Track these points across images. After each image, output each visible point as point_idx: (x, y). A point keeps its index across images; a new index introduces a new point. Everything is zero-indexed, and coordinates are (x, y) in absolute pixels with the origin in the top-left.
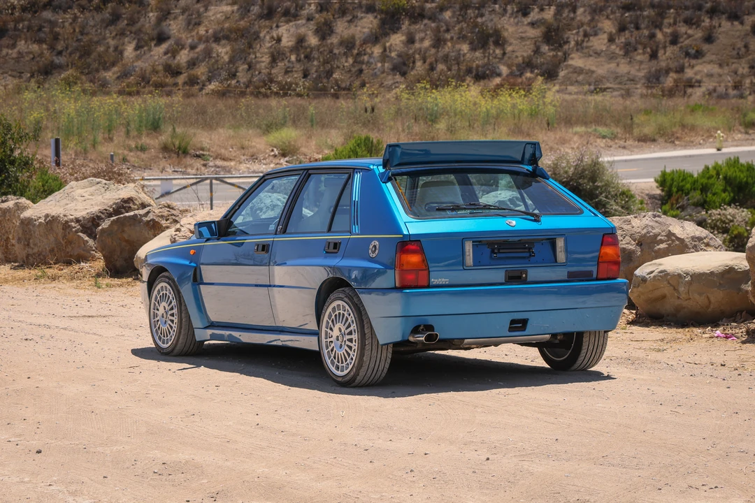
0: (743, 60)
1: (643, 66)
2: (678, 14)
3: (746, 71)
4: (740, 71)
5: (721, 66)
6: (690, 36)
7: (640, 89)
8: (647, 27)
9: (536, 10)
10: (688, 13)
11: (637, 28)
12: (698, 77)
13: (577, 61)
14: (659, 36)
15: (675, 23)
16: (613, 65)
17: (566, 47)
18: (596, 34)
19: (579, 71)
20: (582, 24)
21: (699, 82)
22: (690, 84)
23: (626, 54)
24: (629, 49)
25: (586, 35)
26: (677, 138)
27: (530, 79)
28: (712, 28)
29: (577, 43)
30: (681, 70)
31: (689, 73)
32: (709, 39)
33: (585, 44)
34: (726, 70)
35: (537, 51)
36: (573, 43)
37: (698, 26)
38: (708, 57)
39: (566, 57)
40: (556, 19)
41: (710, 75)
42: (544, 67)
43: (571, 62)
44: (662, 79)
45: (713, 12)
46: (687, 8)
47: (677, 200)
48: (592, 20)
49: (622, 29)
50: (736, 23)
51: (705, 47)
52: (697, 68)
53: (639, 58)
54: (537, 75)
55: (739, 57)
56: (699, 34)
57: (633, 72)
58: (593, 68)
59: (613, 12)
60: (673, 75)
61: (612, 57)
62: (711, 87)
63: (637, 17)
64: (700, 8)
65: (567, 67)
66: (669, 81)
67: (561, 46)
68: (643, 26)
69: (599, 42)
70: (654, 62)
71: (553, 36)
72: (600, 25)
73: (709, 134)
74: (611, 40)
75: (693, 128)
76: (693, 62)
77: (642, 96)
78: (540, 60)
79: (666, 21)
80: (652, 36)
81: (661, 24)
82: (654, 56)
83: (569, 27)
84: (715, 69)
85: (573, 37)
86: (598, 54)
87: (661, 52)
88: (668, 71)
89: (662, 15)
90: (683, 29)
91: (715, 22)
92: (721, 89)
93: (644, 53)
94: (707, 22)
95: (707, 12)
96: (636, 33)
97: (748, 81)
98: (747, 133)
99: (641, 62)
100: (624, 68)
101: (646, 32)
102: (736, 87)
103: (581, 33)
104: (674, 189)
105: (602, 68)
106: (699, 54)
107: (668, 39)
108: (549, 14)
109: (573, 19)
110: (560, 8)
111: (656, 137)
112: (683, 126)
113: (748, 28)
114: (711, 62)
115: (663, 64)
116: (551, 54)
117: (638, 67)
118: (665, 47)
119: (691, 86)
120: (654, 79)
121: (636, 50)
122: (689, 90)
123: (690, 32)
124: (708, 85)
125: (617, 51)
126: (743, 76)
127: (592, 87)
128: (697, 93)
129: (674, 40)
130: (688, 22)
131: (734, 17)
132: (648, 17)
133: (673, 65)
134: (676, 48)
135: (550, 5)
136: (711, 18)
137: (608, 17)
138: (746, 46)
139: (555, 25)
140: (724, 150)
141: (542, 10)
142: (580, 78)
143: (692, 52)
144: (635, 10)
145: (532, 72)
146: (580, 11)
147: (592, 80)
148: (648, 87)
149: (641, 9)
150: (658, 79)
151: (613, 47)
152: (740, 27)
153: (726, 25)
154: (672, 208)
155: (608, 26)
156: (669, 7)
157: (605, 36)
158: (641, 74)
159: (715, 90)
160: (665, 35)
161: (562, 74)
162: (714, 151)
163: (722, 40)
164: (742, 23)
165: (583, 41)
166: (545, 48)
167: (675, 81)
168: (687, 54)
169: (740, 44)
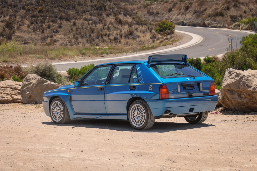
0: (71, 34)
1: (39, 36)
2: (50, 19)
3: (72, 37)
4: (71, 37)
5: (64, 35)
6: (54, 26)
7: (39, 43)
8: (40, 23)
9: (3, 17)
10: (53, 19)
11: (37, 23)
12: (58, 39)
13: (18, 34)
14: (44, 26)
15: (49, 22)
16: (30, 35)
17: (14, 29)
18: (23, 25)
19: (19, 37)
20: (19, 22)
21: (58, 40)
22: (55, 41)
23: (34, 31)
24: (34, 30)
25: (20, 25)
26: (62, 58)
27: (2, 39)
28: (61, 23)
29: (17, 28)
30: (52, 37)
31: (55, 38)
32: (60, 27)
33: (20, 28)
34: (66, 37)
35: (4, 30)
36: (16, 28)
37: (56, 23)
38: (60, 33)
39: (14, 32)
40: (9, 20)
41: (61, 38)
42: (7, 36)
43: (16, 34)
44: (46, 39)
45: (61, 18)
46: (52, 17)
47: (75, 77)
48: (22, 20)
49: (32, 23)
50: (68, 22)
51: (59, 29)
52: (57, 36)
53: (38, 33)
54: (5, 38)
55: (70, 33)
56: (57, 25)
57: (37, 37)
58: (23, 36)
59: (29, 18)
60: (49, 39)
61: (29, 32)
62: (62, 42)
63: (37, 20)
64: (56, 17)
65: (15, 35)
66: (48, 40)
67: (12, 28)
68: (38, 22)
69: (25, 28)
70: (43, 34)
71: (9, 25)
72: (24, 22)
73: (72, 57)
74: (28, 27)
75: (66, 55)
76: (56, 34)
77: (40, 45)
78: (5, 33)
79: (46, 21)
80: (42, 26)
81: (45, 22)
82: (43, 32)
83: (14, 22)
84: (63, 37)
85: (16, 26)
86: (24, 31)
87: (45, 31)
88: (48, 37)
89: (44, 19)
90: (51, 24)
91: (62, 22)
92: (65, 43)
93: (40, 31)
94: (59, 22)
95: (59, 18)
96: (36, 25)
97: (73, 40)
98: (83, 56)
99: (39, 34)
100: (33, 36)
101: (40, 25)
102: (69, 42)
103: (18, 24)
104: (74, 74)
105: (26, 36)
106: (57, 32)
107: (47, 27)
108: (7, 18)
109: (15, 20)
110: (11, 16)
111: (55, 58)
112: (63, 54)
113: (72, 23)
114: (61, 34)
115: (46, 35)
116: (9, 31)
117: (38, 36)
118: (46, 29)
119: (56, 42)
120: (44, 40)
121: (37, 30)
122: (55, 43)
123: (54, 24)
124: (61, 41)
125: (31, 30)
126: (71, 39)
127: (24, 42)
128: (58, 44)
129: (49, 27)
130: (53, 21)
131: (67, 20)
132: (40, 19)
133: (49, 35)
134: (50, 30)
135: (7, 15)
136: (60, 20)
137: (27, 20)
138: (72, 29)
139: (10, 22)
140: (77, 62)
141: (5, 17)
142: (19, 39)
143: (55, 31)
144: (35, 17)
145: (3, 37)
146: (18, 17)
147: (23, 40)
148: (42, 42)
149: (38, 17)
150: (45, 40)
151: (29, 29)
152: (69, 23)
153: (65, 23)
154: (73, 80)
155: (27, 22)
156: (47, 17)
157: (26, 26)
158: (39, 38)
159: (63, 43)
160: (46, 25)
161: (13, 38)
162: (74, 62)
163: (64, 27)
164: (70, 22)
165: (19, 27)
166: (7, 29)
167: (50, 40)
168: (54, 32)
169: (70, 29)
